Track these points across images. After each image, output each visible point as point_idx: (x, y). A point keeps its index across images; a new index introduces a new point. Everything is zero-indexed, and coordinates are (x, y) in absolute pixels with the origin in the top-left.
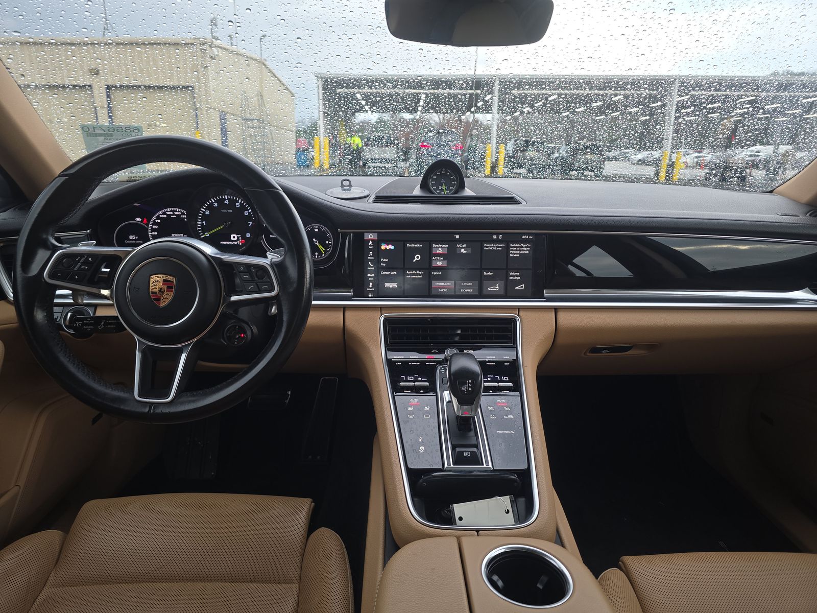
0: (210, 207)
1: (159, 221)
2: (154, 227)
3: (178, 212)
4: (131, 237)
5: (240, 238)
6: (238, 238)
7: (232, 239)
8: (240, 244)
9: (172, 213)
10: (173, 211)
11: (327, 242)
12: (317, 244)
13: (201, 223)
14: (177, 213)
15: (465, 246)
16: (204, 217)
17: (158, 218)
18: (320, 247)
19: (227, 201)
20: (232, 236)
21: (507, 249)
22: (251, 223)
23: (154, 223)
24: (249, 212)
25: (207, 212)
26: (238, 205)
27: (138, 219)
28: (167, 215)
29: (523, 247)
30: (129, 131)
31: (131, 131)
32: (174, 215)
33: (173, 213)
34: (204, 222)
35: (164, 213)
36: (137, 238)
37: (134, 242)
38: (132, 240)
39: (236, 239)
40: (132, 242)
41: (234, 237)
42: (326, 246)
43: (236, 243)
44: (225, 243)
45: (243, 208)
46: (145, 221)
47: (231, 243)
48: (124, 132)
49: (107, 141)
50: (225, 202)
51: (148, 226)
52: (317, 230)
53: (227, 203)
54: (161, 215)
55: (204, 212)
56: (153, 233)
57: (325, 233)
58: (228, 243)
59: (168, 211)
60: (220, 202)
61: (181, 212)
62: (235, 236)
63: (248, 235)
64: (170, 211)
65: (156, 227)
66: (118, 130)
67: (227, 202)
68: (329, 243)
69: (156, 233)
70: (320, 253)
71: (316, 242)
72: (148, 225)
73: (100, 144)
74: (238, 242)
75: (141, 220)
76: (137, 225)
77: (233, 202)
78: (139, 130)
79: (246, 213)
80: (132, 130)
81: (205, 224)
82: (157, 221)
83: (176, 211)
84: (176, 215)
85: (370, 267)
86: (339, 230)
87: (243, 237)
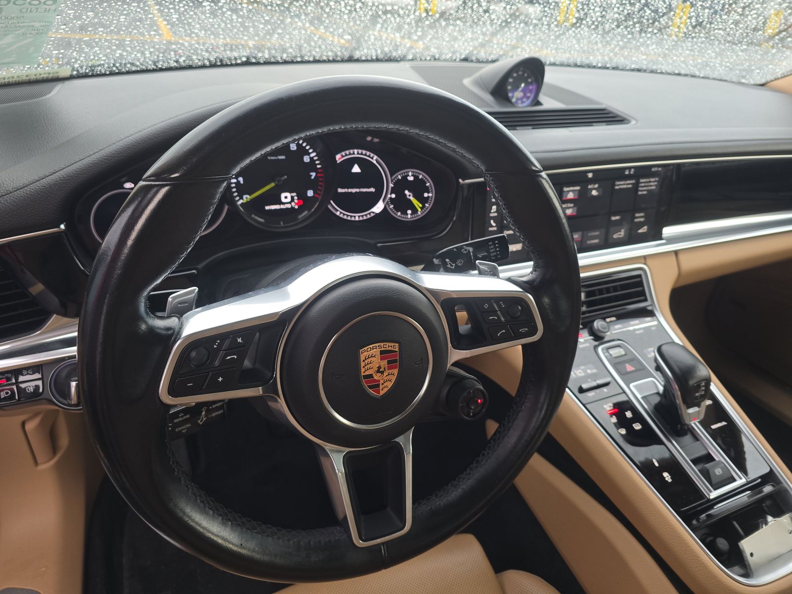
5: (296, 198)
6: (292, 198)
7: (283, 200)
8: (296, 207)
11: (426, 195)
12: (412, 198)
13: (235, 180)
15: (596, 186)
18: (415, 202)
20: (283, 195)
21: (636, 187)
22: (314, 174)
24: (310, 158)
26: (293, 147)
27: (128, 185)
29: (650, 182)
34: (241, 179)
39: (289, 200)
41: (286, 197)
42: (424, 201)
43: (289, 206)
44: (272, 207)
45: (302, 151)
47: (282, 207)
52: (412, 178)
57: (423, 182)
58: (277, 207)
62: (288, 195)
63: (310, 193)
68: (428, 196)
70: (415, 211)
71: (410, 196)
74: (293, 204)
75: (133, 186)
79: (306, 159)
81: (242, 182)
85: (492, 226)
86: (460, 181)
87: (302, 196)
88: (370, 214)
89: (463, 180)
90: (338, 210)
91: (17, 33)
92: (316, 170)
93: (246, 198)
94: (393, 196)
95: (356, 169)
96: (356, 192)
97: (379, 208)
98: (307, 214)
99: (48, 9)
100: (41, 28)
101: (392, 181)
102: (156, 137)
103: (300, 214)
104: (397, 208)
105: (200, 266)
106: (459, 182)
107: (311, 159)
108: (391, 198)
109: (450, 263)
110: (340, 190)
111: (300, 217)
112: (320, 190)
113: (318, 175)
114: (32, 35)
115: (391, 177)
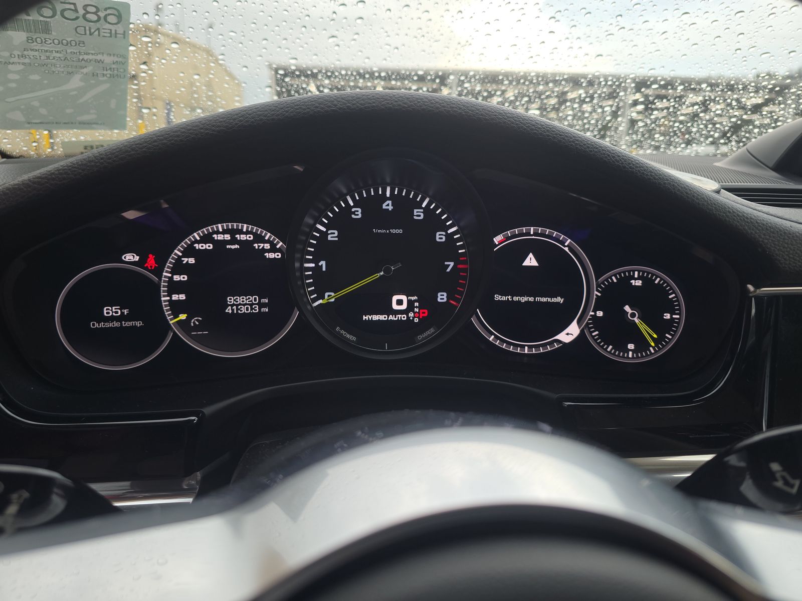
0: (342, 221)
1: (192, 261)
2: (177, 278)
3: (247, 233)
4: (108, 311)
5: (416, 304)
6: (410, 303)
7: (395, 307)
8: (416, 320)
9: (227, 237)
10: (232, 232)
11: (667, 316)
12: (636, 320)
13: (313, 265)
14: (243, 237)
16: (324, 249)
17: (189, 251)
18: (643, 327)
19: (390, 202)
20: (396, 298)
22: (452, 264)
23: (178, 268)
24: (447, 235)
25: (333, 235)
26: (418, 214)
27: (129, 257)
28: (216, 243)
30: (94, 18)
31: (99, 18)
32: (234, 241)
33: (233, 237)
34: (323, 263)
35: (206, 239)
36: (126, 312)
37: (116, 324)
38: (112, 319)
39: (404, 306)
40: (111, 325)
41: (400, 301)
42: (662, 327)
43: (404, 317)
44: (376, 318)
45: (433, 223)
46: (151, 261)
47: (391, 317)
48: (81, 21)
49: (34, 46)
50: (384, 207)
51: (160, 276)
52: (639, 283)
53: (390, 208)
54: (198, 242)
55: (324, 235)
56: (175, 297)
57: (662, 291)
58: (382, 317)
59: (218, 232)
60: (371, 205)
61: (255, 234)
62: (404, 298)
63: (442, 297)
64: (224, 232)
65: (183, 278)
66: (66, 14)
67: (388, 206)
68: (672, 319)
69: (182, 297)
70: (642, 344)
71: (633, 315)
72: (158, 273)
73: (16, 53)
74: (411, 315)
75: (137, 258)
76: (126, 274)
77: (404, 206)
78: (119, 17)
79: (440, 237)
80: (102, 14)
81: (324, 269)
82: (185, 260)
83: (241, 232)
84: (240, 242)
86: (751, 288)
87: (427, 301)
88: (551, 343)
89: (757, 287)
90: (492, 334)
91: (85, 71)
92: (455, 258)
93: (330, 297)
94: (600, 314)
95: (531, 261)
96: (527, 302)
97: (570, 333)
98: (433, 333)
99: (113, 32)
100: (114, 66)
101: (598, 286)
102: (133, 150)
103: (421, 333)
104: (606, 338)
105: (208, 410)
106: (748, 291)
107: (449, 237)
108: (594, 317)
109: (784, 478)
110: (498, 297)
111: (420, 337)
112: (461, 293)
113: (460, 266)
114: (105, 78)
115: (597, 280)
